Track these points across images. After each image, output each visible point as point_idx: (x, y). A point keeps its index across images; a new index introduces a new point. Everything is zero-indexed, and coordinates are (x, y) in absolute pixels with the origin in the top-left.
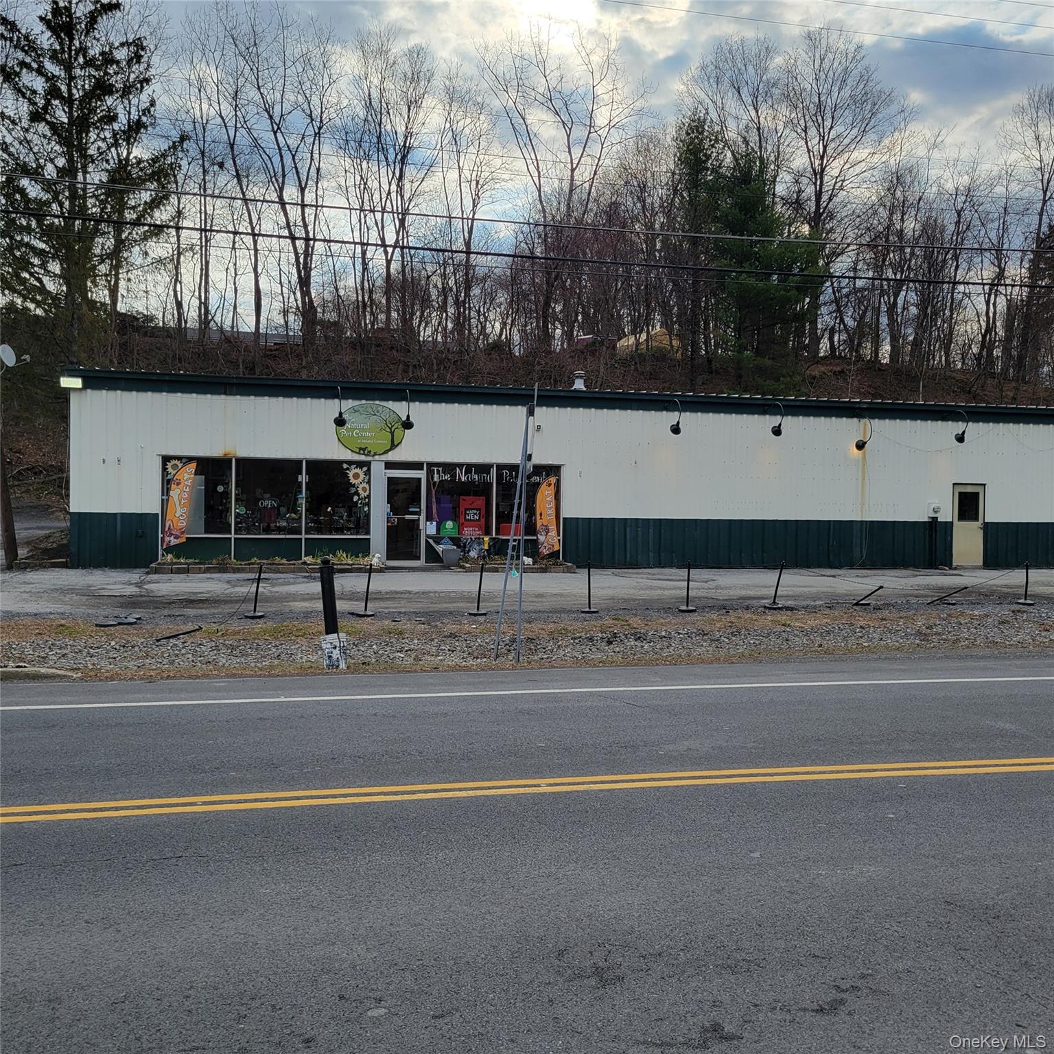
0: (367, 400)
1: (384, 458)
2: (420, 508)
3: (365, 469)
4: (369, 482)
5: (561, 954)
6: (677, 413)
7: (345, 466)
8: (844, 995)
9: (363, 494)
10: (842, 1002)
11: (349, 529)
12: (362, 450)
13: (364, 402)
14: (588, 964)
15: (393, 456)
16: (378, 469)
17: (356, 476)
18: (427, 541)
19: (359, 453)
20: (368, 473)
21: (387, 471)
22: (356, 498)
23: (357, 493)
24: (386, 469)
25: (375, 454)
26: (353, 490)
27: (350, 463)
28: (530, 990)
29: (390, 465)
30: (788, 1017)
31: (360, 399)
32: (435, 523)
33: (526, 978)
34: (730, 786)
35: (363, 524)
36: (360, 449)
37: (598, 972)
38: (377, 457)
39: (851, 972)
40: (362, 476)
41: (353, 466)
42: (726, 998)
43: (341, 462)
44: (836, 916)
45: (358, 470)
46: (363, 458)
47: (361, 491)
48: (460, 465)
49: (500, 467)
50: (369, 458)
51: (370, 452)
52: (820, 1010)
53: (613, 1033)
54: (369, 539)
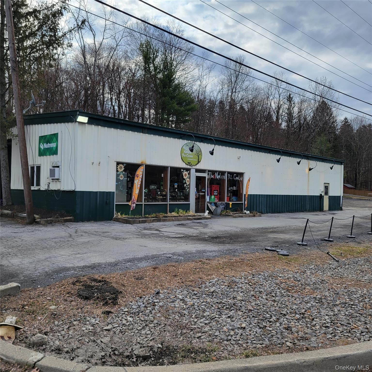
0: (191, 141)
1: (195, 167)
2: (205, 190)
3: (188, 172)
4: (190, 178)
7: (182, 170)
9: (188, 183)
11: (182, 199)
12: (189, 164)
13: (190, 141)
15: (199, 167)
16: (193, 171)
17: (186, 175)
18: (207, 204)
19: (188, 165)
20: (189, 174)
21: (196, 173)
22: (185, 185)
23: (186, 183)
24: (196, 172)
25: (193, 166)
26: (184, 182)
27: (184, 169)
29: (197, 171)
31: (188, 140)
32: (209, 196)
35: (187, 198)
36: (188, 163)
38: (193, 167)
40: (187, 175)
41: (185, 170)
43: (180, 169)
45: (186, 173)
46: (189, 167)
47: (187, 182)
48: (216, 171)
50: (191, 167)
51: (191, 164)
54: (189, 204)
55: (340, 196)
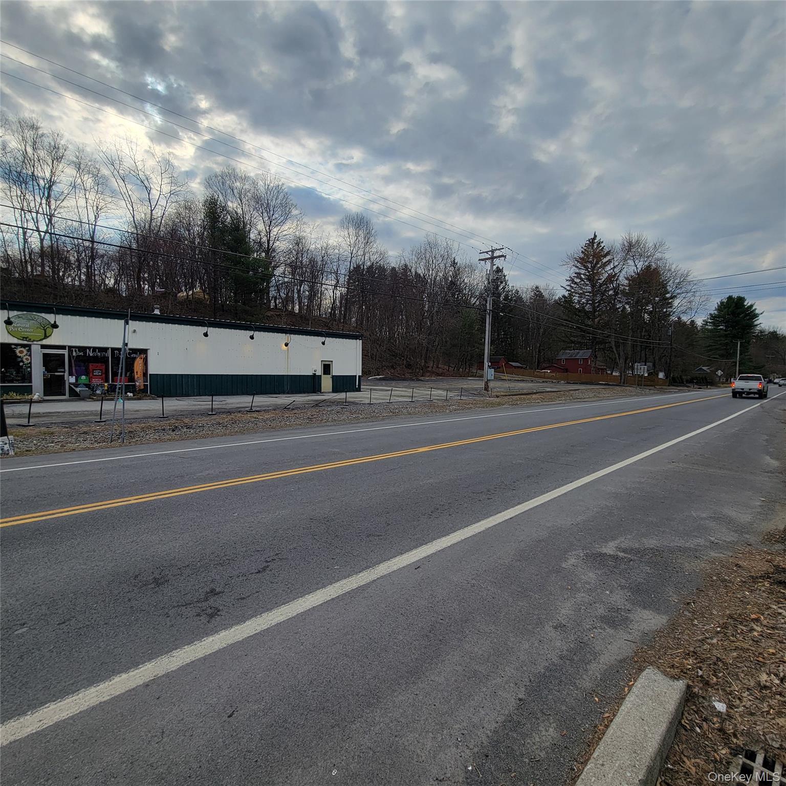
0: (27, 312)
1: (40, 343)
2: (65, 369)
3: (27, 348)
4: (30, 356)
5: (137, 576)
6: (206, 328)
7: (13, 346)
8: (269, 564)
9: (26, 362)
10: (268, 566)
11: (17, 380)
12: (25, 338)
13: (25, 313)
14: (151, 578)
15: (45, 342)
16: (36, 348)
17: (21, 352)
18: (69, 386)
19: (23, 340)
20: (29, 350)
21: (42, 350)
22: (21, 364)
23: (22, 361)
24: (41, 349)
25: (34, 341)
26: (19, 359)
27: (17, 345)
28: (118, 597)
29: (43, 347)
30: (245, 578)
31: (22, 311)
32: (74, 377)
33: (116, 592)
34: (226, 487)
35: (28, 377)
36: (24, 338)
37: (156, 580)
38: (35, 343)
39: (272, 554)
40: (25, 352)
41: (18, 347)
42: (218, 577)
43: (10, 345)
44: (267, 533)
45: (22, 349)
46: (26, 342)
47: (24, 360)
48: (89, 348)
49: (113, 349)
50: (30, 343)
51: (30, 339)
52: (259, 572)
53: (162, 606)
54: (32, 386)
55: (356, 376)
